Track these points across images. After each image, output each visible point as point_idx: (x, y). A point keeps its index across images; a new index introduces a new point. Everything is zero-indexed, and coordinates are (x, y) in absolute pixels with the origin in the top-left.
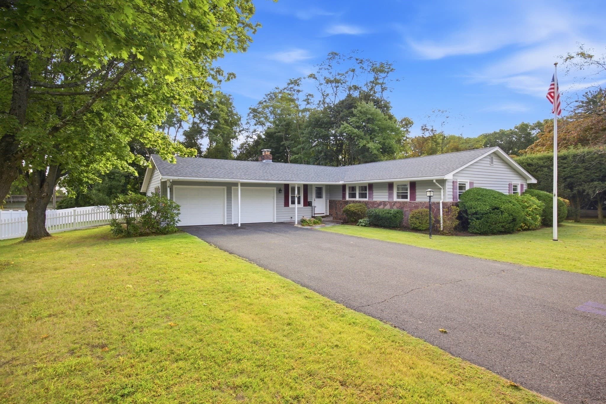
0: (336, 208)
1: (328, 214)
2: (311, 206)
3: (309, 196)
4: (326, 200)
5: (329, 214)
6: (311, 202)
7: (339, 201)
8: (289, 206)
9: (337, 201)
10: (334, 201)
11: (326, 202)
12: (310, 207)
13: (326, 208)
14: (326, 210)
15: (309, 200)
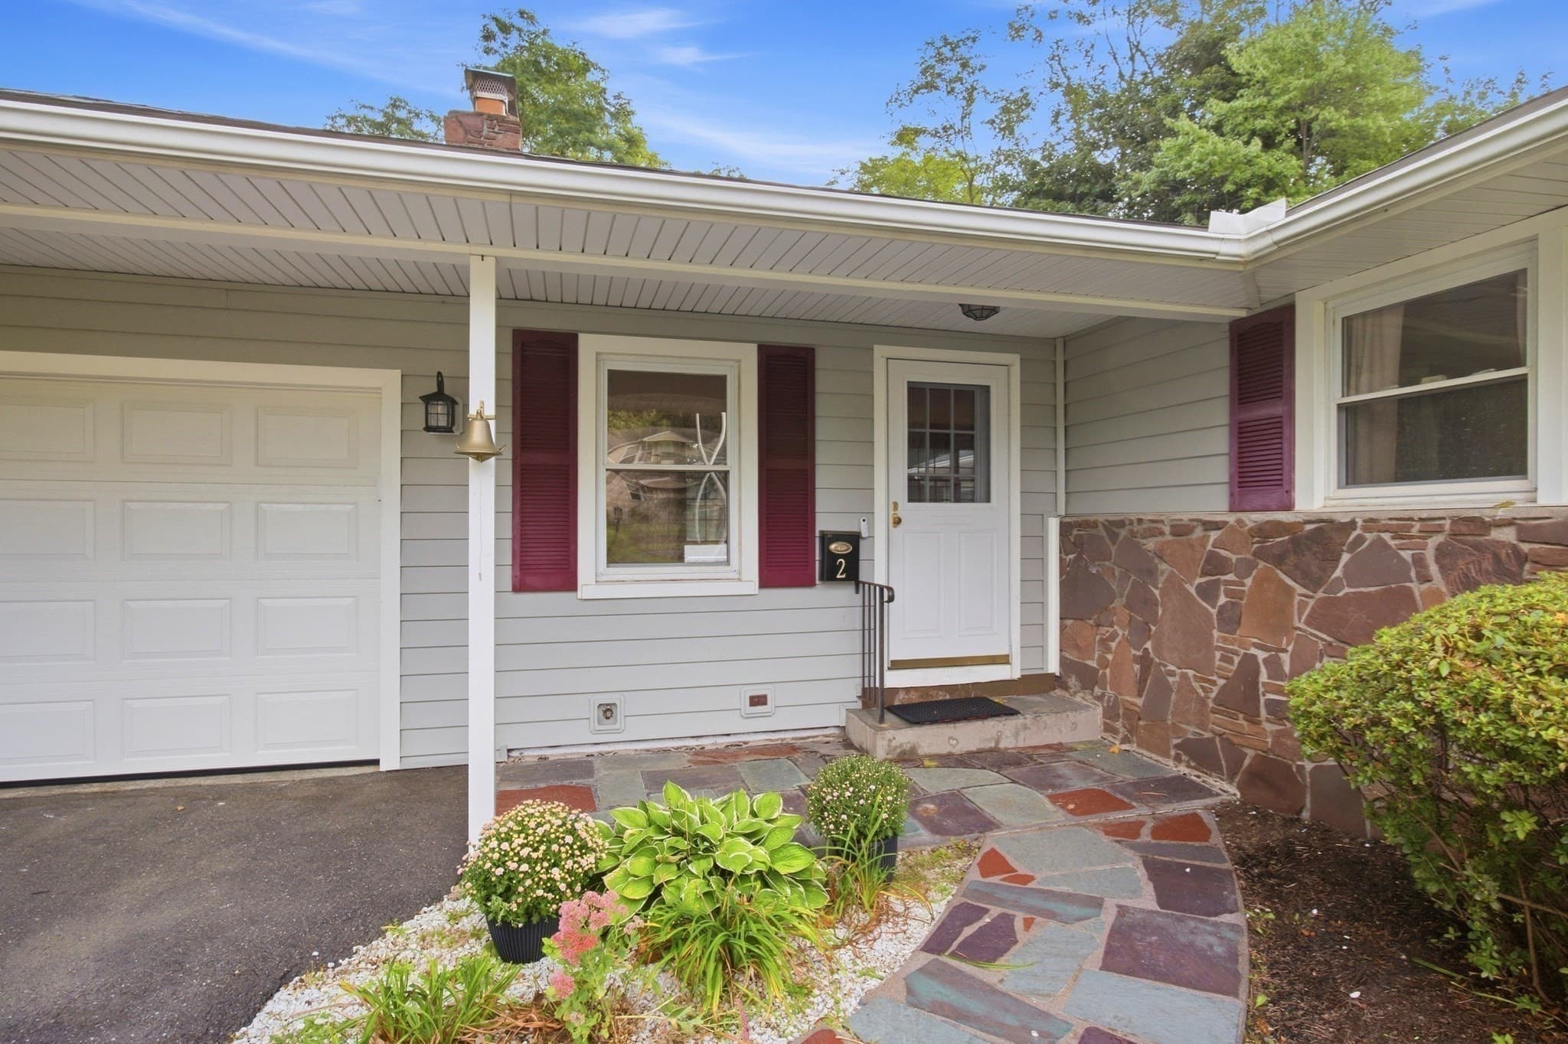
0: (1141, 603)
1: (1053, 667)
2: (853, 575)
3: (825, 478)
4: (1032, 520)
5: (1063, 662)
6: (854, 539)
7: (1181, 530)
8: (569, 584)
9: (1154, 529)
10: (1114, 526)
11: (1033, 540)
12: (841, 595)
13: (1033, 603)
14: (1033, 625)
15: (824, 523)
